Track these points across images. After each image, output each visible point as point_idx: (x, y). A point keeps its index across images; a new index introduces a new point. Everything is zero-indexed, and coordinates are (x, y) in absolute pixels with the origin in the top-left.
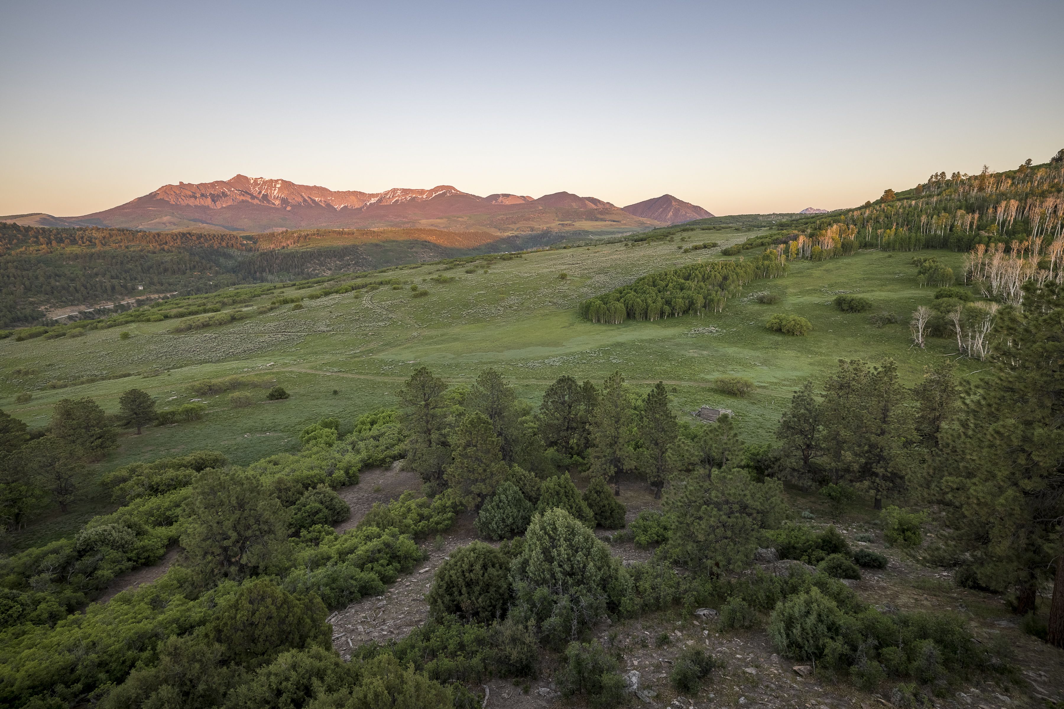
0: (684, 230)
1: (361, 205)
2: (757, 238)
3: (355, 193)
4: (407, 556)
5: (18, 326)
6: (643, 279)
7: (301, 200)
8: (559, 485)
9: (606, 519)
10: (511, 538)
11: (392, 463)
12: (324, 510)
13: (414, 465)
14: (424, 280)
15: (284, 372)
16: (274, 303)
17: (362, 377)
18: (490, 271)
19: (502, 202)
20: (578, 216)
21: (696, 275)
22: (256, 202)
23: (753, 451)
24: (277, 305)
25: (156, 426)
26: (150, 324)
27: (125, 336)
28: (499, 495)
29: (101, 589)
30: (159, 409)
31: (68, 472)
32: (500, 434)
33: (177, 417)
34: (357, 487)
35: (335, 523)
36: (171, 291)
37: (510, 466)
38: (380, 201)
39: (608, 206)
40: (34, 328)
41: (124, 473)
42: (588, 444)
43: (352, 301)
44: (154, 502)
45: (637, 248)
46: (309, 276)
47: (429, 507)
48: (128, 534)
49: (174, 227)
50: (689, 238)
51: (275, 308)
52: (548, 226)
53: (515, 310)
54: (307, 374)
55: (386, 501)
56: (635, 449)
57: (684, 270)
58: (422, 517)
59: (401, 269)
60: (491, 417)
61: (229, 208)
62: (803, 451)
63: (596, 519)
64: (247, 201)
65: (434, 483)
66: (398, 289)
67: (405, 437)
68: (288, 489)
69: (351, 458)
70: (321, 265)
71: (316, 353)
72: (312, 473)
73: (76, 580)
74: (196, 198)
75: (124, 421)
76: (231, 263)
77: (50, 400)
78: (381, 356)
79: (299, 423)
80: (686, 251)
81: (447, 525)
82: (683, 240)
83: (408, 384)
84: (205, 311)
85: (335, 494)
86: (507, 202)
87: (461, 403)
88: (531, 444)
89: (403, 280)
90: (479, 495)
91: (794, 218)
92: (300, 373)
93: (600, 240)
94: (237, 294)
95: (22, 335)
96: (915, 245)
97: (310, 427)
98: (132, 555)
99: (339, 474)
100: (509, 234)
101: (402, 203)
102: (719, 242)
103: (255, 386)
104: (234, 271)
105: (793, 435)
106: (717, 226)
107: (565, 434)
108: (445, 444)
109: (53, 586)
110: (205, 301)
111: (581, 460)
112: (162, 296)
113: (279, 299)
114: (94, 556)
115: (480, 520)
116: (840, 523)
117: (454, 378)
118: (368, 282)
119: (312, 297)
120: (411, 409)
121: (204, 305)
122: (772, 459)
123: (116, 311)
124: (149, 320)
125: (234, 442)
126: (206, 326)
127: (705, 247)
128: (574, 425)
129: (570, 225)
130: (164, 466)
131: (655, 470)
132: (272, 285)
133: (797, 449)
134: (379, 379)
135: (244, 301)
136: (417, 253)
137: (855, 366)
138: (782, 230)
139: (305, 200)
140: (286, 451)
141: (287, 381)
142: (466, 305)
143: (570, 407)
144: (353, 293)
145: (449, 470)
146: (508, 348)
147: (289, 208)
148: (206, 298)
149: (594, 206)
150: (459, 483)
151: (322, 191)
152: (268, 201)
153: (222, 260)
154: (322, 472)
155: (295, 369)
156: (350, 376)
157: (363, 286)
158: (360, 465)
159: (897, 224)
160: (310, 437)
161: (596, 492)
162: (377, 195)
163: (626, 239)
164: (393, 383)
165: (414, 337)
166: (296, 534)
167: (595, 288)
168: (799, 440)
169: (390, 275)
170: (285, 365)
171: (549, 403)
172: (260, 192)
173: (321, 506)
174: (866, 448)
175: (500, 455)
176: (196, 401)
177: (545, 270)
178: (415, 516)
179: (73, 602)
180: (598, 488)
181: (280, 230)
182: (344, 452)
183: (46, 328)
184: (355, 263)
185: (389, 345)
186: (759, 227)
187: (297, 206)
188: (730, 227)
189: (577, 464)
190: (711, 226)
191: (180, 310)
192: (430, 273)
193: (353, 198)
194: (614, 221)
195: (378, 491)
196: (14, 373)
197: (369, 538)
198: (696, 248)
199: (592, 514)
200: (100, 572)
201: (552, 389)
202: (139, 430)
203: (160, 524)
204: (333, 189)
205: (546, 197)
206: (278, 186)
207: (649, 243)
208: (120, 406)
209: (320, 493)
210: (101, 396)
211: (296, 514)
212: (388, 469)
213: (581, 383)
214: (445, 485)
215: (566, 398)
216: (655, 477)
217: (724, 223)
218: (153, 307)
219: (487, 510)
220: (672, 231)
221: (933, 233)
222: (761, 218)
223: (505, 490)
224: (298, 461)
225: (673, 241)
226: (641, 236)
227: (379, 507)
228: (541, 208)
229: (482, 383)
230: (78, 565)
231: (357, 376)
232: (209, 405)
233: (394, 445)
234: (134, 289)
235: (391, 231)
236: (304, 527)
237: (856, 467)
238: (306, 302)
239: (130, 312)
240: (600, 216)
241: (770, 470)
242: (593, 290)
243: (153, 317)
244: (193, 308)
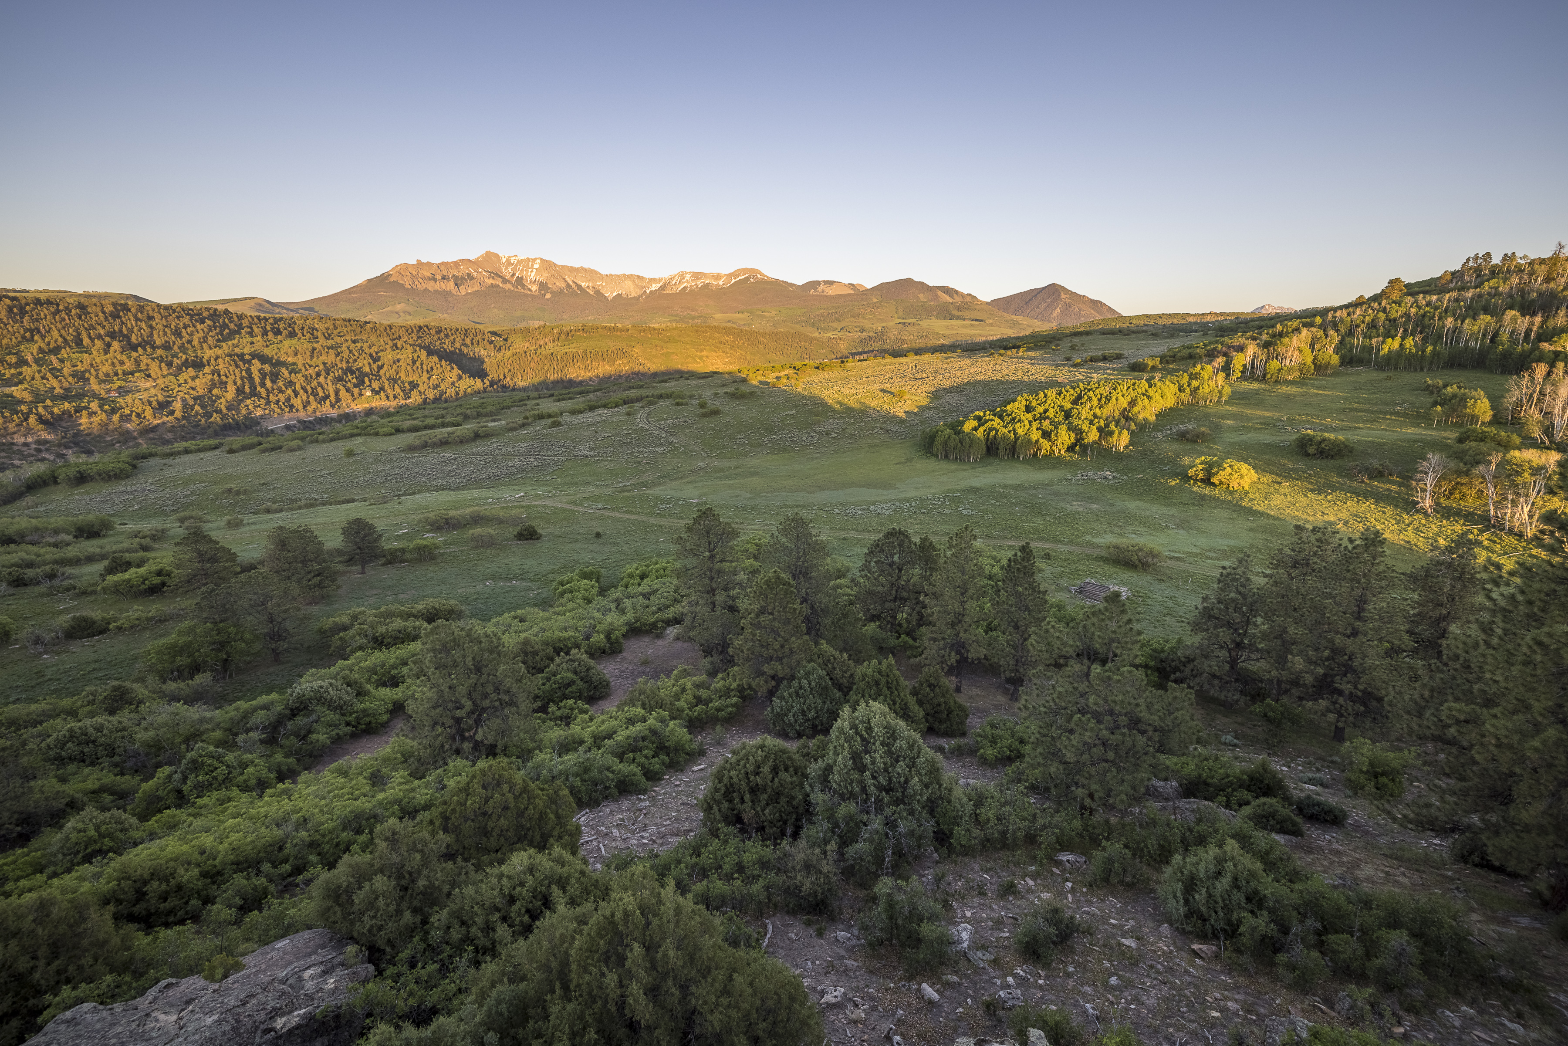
0: (1075, 335)
1: (639, 292)
2: (1184, 347)
3: (630, 277)
4: (678, 748)
5: (230, 436)
6: (1013, 401)
7: (563, 285)
8: (880, 673)
9: (940, 722)
10: (813, 737)
11: (665, 629)
12: (579, 682)
13: (692, 634)
14: (716, 394)
15: (536, 507)
16: (526, 418)
17: (632, 517)
19: (823, 291)
20: (927, 311)
21: (1091, 399)
22: (508, 286)
23: (1155, 646)
24: (530, 420)
25: (383, 565)
26: (380, 439)
27: (350, 453)
28: (800, 679)
29: (315, 757)
30: (387, 545)
31: (282, 615)
32: (804, 600)
33: (407, 556)
34: (620, 656)
35: (592, 700)
37: (816, 643)
38: (663, 287)
39: (968, 299)
40: (247, 438)
41: (345, 620)
42: (922, 621)
43: (623, 418)
44: (378, 657)
45: (1007, 359)
46: (571, 384)
47: (708, 688)
48: (347, 693)
49: (408, 317)
50: (1083, 345)
51: (528, 424)
52: (884, 325)
53: (834, 438)
54: (564, 510)
55: (656, 676)
56: (986, 633)
57: (1072, 391)
58: (699, 700)
59: (687, 379)
60: (794, 577)
61: (475, 293)
62: (1229, 651)
63: (927, 721)
64: (498, 286)
65: (717, 658)
66: (681, 404)
67: (682, 596)
68: (535, 653)
69: (614, 620)
70: (586, 370)
71: (576, 483)
72: (565, 635)
73: (288, 743)
74: (435, 280)
75: (347, 557)
77: (263, 527)
78: (657, 491)
79: (553, 572)
80: (1077, 364)
81: (730, 713)
82: (1073, 348)
83: (689, 529)
84: (444, 425)
85: (592, 663)
86: (831, 291)
87: (756, 558)
88: (845, 616)
89: (688, 393)
90: (773, 677)
91: (1242, 319)
92: (556, 508)
94: (482, 405)
95: (234, 447)
96: (1431, 363)
97: (565, 577)
98: (352, 718)
99: (598, 638)
100: (830, 334)
101: (691, 291)
102: (1126, 353)
103: (500, 521)
105: (1215, 627)
106: (1125, 329)
107: (892, 605)
108: (733, 609)
109: (262, 749)
110: (443, 412)
111: (911, 642)
113: (532, 412)
114: (308, 717)
115: (773, 709)
116: (1278, 756)
117: (749, 524)
118: (644, 395)
119: (574, 412)
120: (691, 562)
121: (443, 416)
122: (1183, 659)
123: (340, 422)
124: (377, 434)
125: (473, 591)
126: (444, 443)
127: (1105, 359)
128: (905, 594)
129: (913, 324)
130: (390, 615)
131: (1012, 662)
132: (525, 394)
133: (1221, 647)
134: (652, 521)
135: (491, 414)
137: (1319, 535)
138: (1222, 336)
139: (568, 286)
140: (535, 605)
141: (540, 517)
142: (769, 429)
143: (900, 570)
144: (625, 409)
145: (736, 643)
146: (822, 488)
147: (548, 296)
148: (445, 409)
149: (948, 299)
150: (748, 660)
151: (591, 273)
152: (523, 286)
154: (578, 634)
155: (549, 503)
156: (617, 515)
157: (638, 400)
158: (625, 629)
159: (1405, 331)
160: (565, 591)
161: (930, 686)
162: (660, 280)
163: (991, 345)
164: (670, 527)
165: (700, 469)
166: (543, 709)
167: (944, 411)
168: (1225, 636)
169: (671, 386)
170: (537, 497)
171: (873, 564)
172: (513, 275)
173: (574, 677)
174: (1326, 653)
175: (804, 627)
176: (430, 538)
177: (877, 385)
178: (690, 698)
179: (284, 768)
180: (932, 680)
181: (537, 324)
182: (606, 611)
183: (260, 438)
185: (667, 477)
186: (1187, 331)
187: (559, 293)
188: (1143, 332)
189: (905, 647)
190: (1114, 329)
191: (414, 422)
192: (724, 385)
193: (628, 284)
194: (976, 320)
195: (645, 663)
196: (224, 492)
197: (631, 721)
198: (1092, 360)
199: (922, 713)
200: (314, 737)
201: (878, 545)
202: (363, 568)
203: (384, 685)
204: (604, 272)
205: (883, 285)
206: (536, 266)
207: (1024, 352)
208: (342, 537)
209: (574, 661)
210: (320, 524)
211: (544, 684)
212: (659, 636)
213: (917, 540)
214: (730, 662)
215: (896, 558)
216: (1012, 671)
217: (1135, 325)
218: (382, 417)
219: (782, 698)
220: (1058, 335)
221: (1462, 345)
222: (1191, 319)
223: (808, 674)
224: (549, 619)
225: (1058, 350)
226: (1013, 342)
227: (646, 683)
228: (875, 300)
229: (784, 531)
230: (290, 725)
232: (445, 543)
233: (668, 606)
234: (361, 394)
235: (676, 329)
236: (553, 701)
237: (1309, 679)
239: (356, 422)
240: (955, 313)
241: (1178, 674)
242: (941, 415)
243: (381, 431)
244: (430, 421)
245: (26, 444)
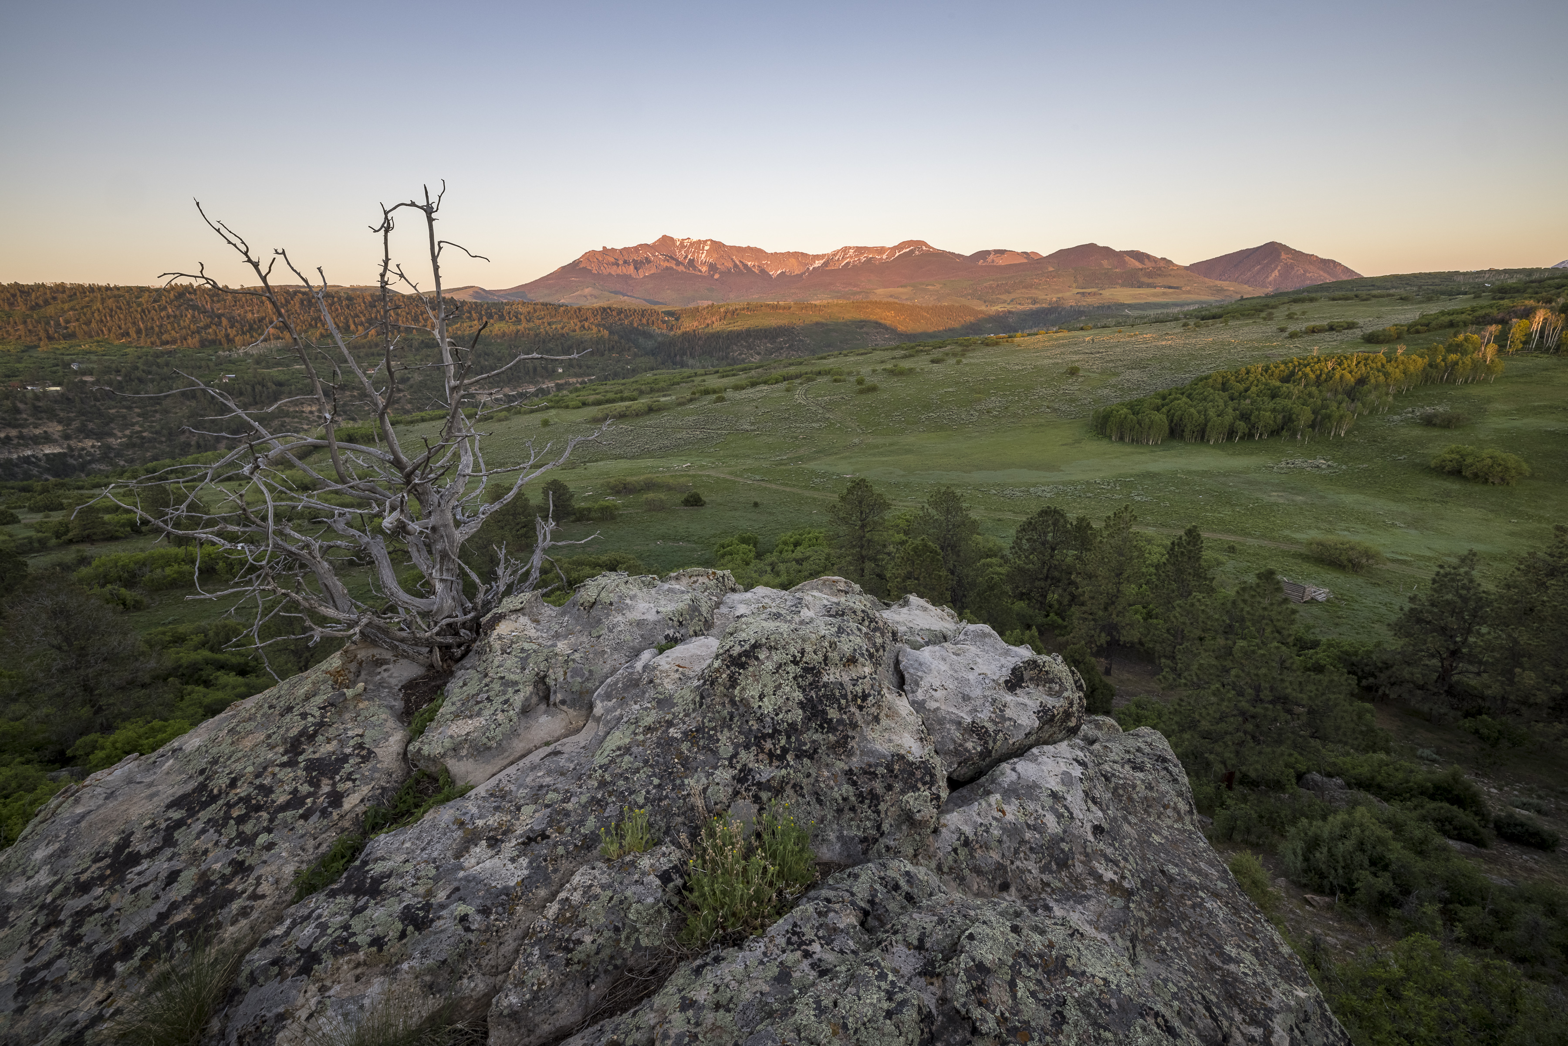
0: (1295, 301)
1: (802, 270)
2: (1443, 313)
3: (796, 255)
6: (1206, 378)
7: (731, 265)
15: (701, 476)
16: (694, 393)
17: (788, 489)
18: (964, 361)
19: (993, 261)
20: (1111, 280)
21: (1306, 375)
22: (681, 268)
23: (1347, 648)
24: (697, 396)
25: (573, 522)
26: (569, 411)
27: (546, 423)
30: (576, 504)
33: (593, 515)
36: (589, 375)
38: (826, 264)
39: (1162, 264)
42: (1073, 601)
43: (782, 394)
45: (1204, 331)
46: (735, 361)
49: (595, 300)
50: (1304, 313)
51: (695, 399)
52: (1060, 295)
53: (995, 416)
54: (725, 481)
56: (1145, 619)
57: (1282, 367)
59: (846, 355)
60: (942, 548)
61: (652, 276)
62: (1442, 660)
64: (672, 268)
66: (840, 381)
70: (749, 347)
71: (737, 456)
74: (618, 265)
76: (650, 344)
78: (812, 465)
79: (714, 536)
80: (1292, 336)
82: (1290, 317)
83: (843, 499)
84: (622, 399)
86: (1001, 261)
89: (846, 370)
91: (1535, 276)
92: (718, 478)
93: (1142, 318)
94: (655, 381)
97: (726, 541)
100: (999, 308)
101: (854, 266)
102: (1361, 321)
103: (669, 488)
104: (653, 353)
105: (1425, 632)
106: (1363, 293)
107: (1042, 584)
108: (881, 577)
110: (622, 387)
111: (1060, 621)
112: (580, 380)
113: (699, 388)
116: (1489, 778)
117: (901, 500)
118: (803, 371)
119: (737, 388)
120: (843, 529)
121: (621, 392)
122: (1380, 665)
123: (537, 396)
124: (567, 407)
126: (622, 416)
127: (1331, 328)
128: (1056, 574)
129: (1095, 294)
132: (693, 371)
133: (1433, 656)
134: (807, 493)
135: (663, 389)
136: (867, 334)
138: (1502, 298)
139: (736, 266)
141: (704, 486)
142: (927, 407)
143: (1053, 550)
144: (785, 385)
146: (980, 468)
147: (717, 276)
148: (623, 384)
149: (1138, 265)
151: (757, 253)
152: (695, 268)
153: (641, 340)
155: (712, 473)
156: (774, 486)
157: (797, 377)
162: (823, 256)
163: (1186, 315)
164: (824, 500)
165: (855, 445)
167: (1122, 389)
168: (1438, 642)
169: (831, 363)
170: (702, 467)
171: (1024, 541)
175: (948, 595)
176: (611, 500)
177: (1046, 361)
180: (1079, 657)
181: (706, 303)
184: (790, 347)
185: (823, 452)
186: (1452, 294)
187: (727, 273)
188: (1389, 295)
189: (1053, 626)
190: (1349, 294)
191: (598, 397)
192: (882, 362)
193: (793, 261)
194: (1170, 287)
198: (1313, 331)
201: (1031, 522)
204: (769, 250)
205: (1061, 252)
206: (707, 248)
207: (1226, 322)
208: (543, 495)
213: (1073, 519)
215: (1049, 537)
217: (1379, 288)
218: (571, 392)
220: (1272, 302)
222: (1461, 279)
225: (1271, 319)
226: (1215, 311)
228: (1051, 269)
229: (935, 504)
231: (782, 488)
232: (624, 505)
234: (554, 371)
235: (837, 305)
238: (729, 394)
239: (550, 396)
240: (1146, 280)
241: (1371, 680)
242: (1119, 393)
243: (571, 404)
244: (610, 396)
245: (311, 412)
